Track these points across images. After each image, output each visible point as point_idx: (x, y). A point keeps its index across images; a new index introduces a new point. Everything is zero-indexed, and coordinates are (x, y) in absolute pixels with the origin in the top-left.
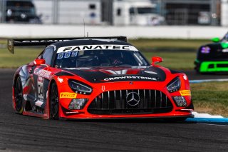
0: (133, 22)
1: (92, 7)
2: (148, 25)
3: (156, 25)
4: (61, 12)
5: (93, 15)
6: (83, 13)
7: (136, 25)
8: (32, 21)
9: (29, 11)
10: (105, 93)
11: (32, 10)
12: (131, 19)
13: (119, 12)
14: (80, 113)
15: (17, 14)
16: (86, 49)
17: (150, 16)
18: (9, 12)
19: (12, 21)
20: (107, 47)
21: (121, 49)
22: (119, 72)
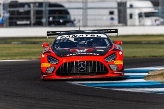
0: (141, 23)
1: (112, 13)
2: (152, 25)
3: (158, 25)
4: (89, 17)
5: (112, 19)
6: (105, 18)
7: (143, 25)
8: (68, 25)
9: (66, 17)
10: (65, 63)
11: (68, 16)
12: (140, 22)
13: (131, 16)
14: (51, 75)
15: (57, 20)
16: (74, 37)
17: (154, 18)
18: (51, 19)
19: (53, 25)
20: (87, 35)
22: (81, 51)
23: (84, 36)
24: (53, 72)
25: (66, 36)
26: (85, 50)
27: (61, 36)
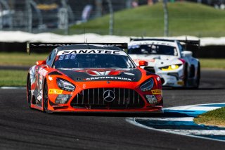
10: (86, 91)
14: (64, 107)
16: (82, 53)
20: (100, 52)
21: (112, 53)
22: (102, 73)
23: (97, 52)
24: (66, 102)
25: (71, 51)
26: (107, 73)
27: (62, 52)
